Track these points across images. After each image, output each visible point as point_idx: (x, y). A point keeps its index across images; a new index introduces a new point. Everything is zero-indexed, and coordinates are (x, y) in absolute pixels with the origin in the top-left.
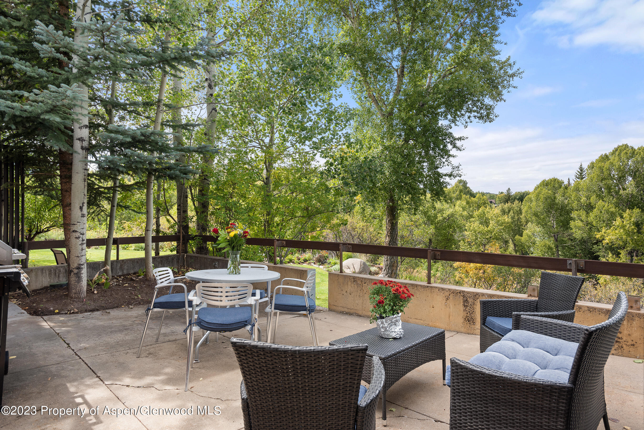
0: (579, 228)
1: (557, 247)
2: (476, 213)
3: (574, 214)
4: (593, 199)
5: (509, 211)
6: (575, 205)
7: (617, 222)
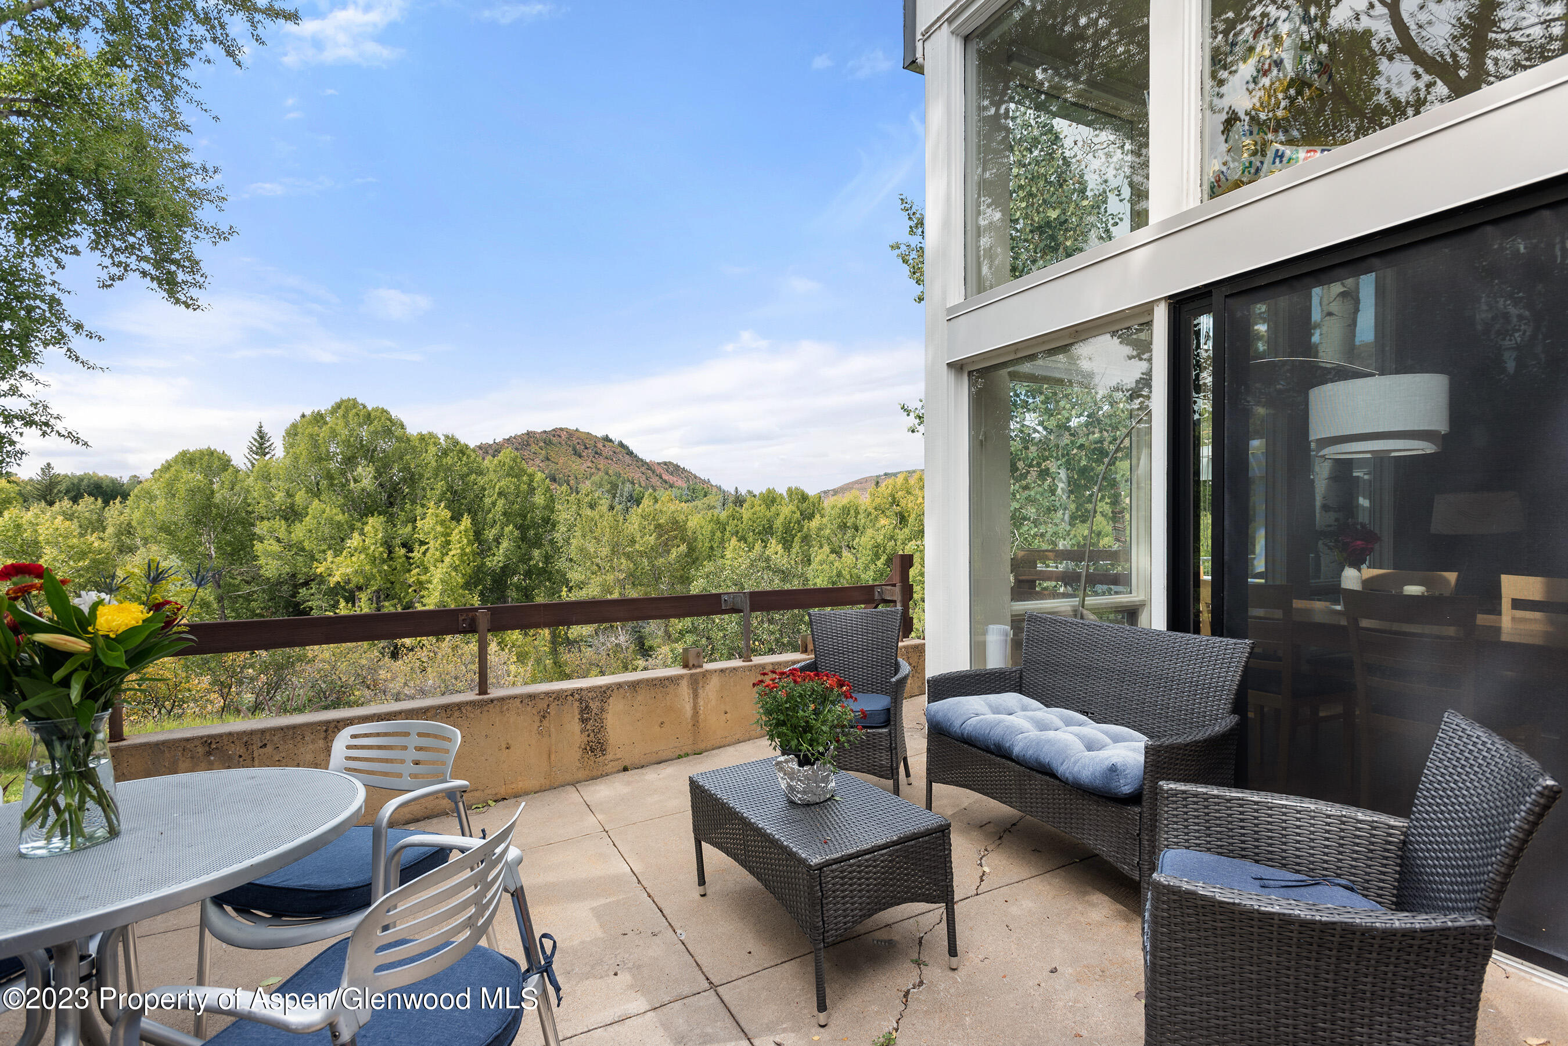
0: (274, 556)
1: (220, 599)
3: (262, 528)
6: (261, 509)
7: (354, 541)
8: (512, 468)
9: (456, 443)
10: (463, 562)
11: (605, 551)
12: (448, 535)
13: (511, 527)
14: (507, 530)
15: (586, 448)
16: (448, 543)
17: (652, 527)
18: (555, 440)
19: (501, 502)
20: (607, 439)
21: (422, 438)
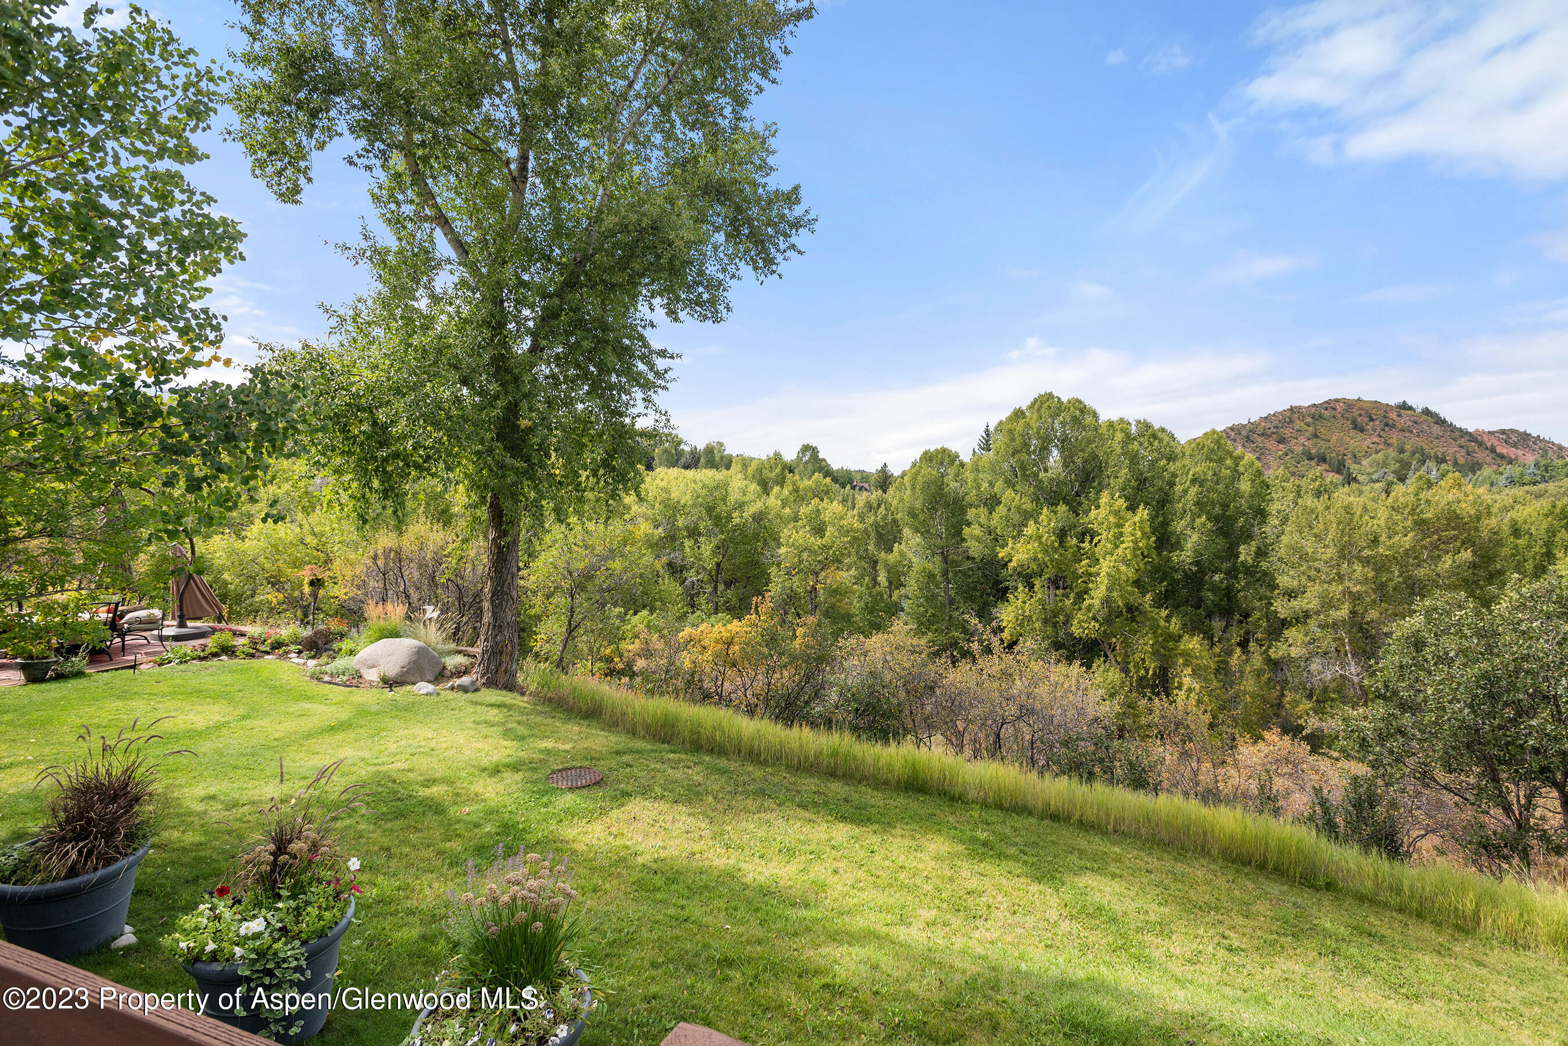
0: (978, 540)
1: (945, 573)
2: (804, 510)
3: (971, 514)
4: (999, 485)
5: (879, 506)
6: (972, 497)
7: (1030, 529)
8: (1212, 451)
9: (1148, 426)
10: (1136, 556)
11: (1331, 552)
12: (1121, 526)
13: (1203, 518)
14: (1198, 521)
15: (1372, 420)
16: (1121, 534)
17: (1409, 523)
18: (1327, 414)
19: (1193, 491)
20: (1404, 407)
21: (1111, 425)
